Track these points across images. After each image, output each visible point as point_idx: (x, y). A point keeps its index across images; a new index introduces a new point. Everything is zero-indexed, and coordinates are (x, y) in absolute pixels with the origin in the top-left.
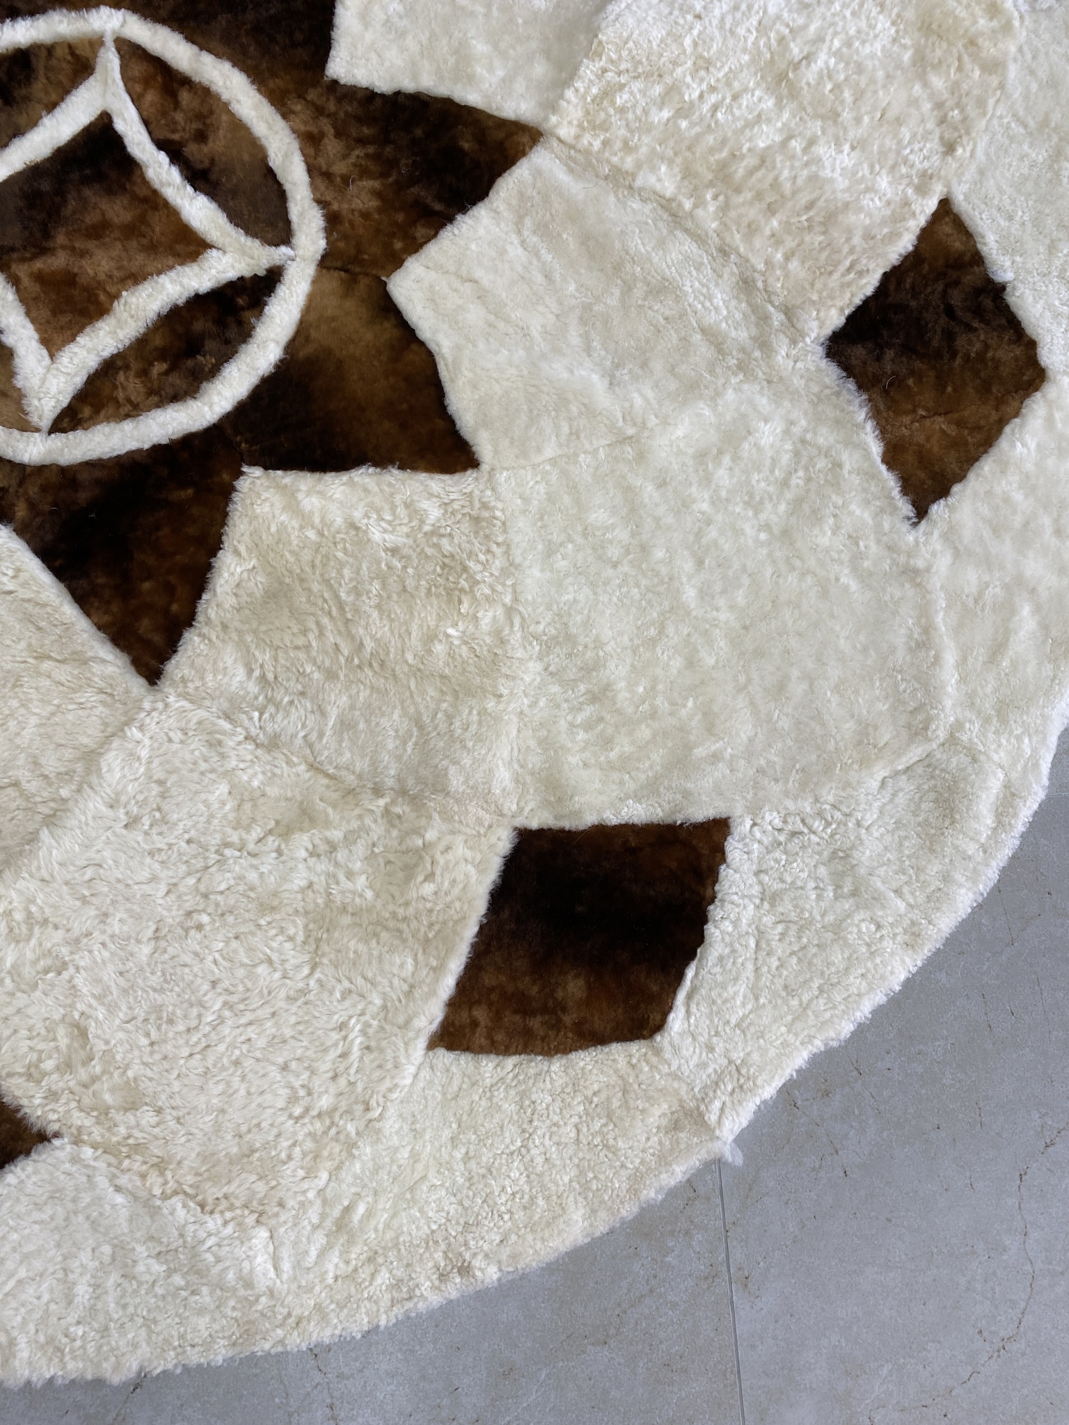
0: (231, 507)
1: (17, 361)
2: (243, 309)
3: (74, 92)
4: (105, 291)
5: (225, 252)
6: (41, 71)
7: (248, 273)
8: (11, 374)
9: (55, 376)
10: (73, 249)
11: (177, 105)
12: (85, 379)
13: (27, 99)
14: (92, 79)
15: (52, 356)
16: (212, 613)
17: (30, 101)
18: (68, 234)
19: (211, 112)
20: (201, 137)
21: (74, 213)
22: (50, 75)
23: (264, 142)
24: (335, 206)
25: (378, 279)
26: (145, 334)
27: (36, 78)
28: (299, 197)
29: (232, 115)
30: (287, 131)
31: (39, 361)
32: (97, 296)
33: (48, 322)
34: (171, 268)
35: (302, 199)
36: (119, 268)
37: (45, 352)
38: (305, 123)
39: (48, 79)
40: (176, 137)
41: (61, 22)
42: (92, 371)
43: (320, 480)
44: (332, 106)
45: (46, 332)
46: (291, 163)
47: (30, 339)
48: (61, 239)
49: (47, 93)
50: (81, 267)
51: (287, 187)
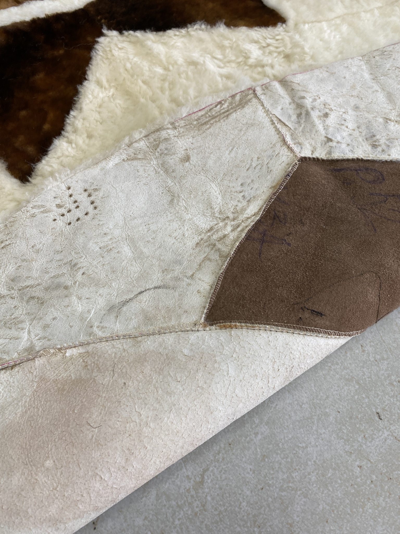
0: (93, 53)
16: (79, 124)
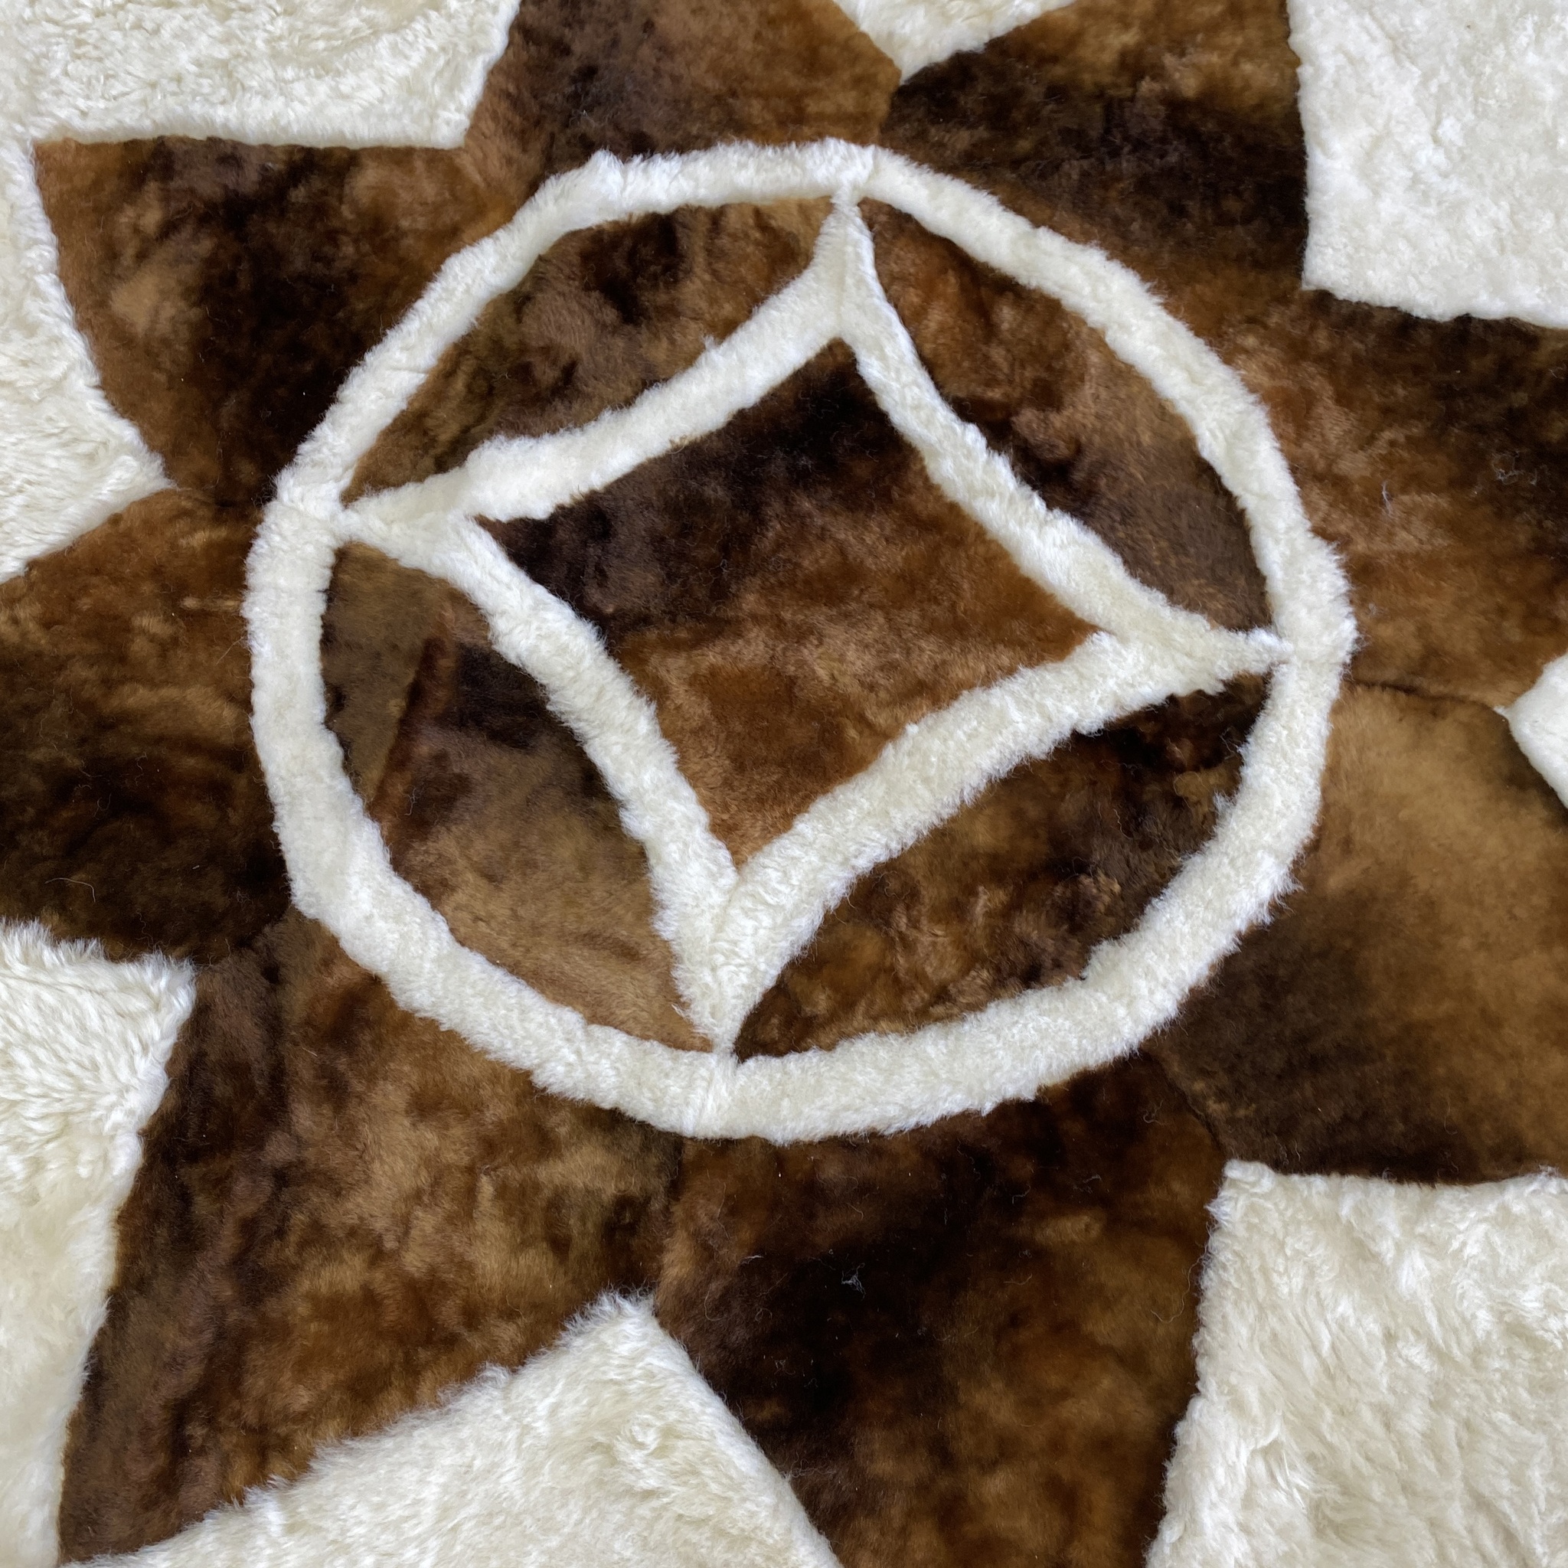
1: (659, 873)
2: (1181, 770)
3: (773, 300)
4: (862, 720)
5: (1124, 640)
6: (700, 259)
7: (1181, 690)
8: (647, 907)
9: (746, 912)
10: (780, 623)
11: (990, 330)
12: (818, 921)
13: (671, 312)
14: (808, 275)
15: (739, 862)
17: (677, 314)
18: (767, 590)
19: (1067, 346)
20: (1048, 396)
21: (779, 546)
22: (720, 266)
23: (1184, 408)
24: (1360, 546)
25: (1486, 708)
26: (953, 820)
27: (689, 272)
28: (1281, 525)
29: (1109, 355)
30: (1236, 389)
31: (713, 876)
32: (839, 729)
33: (727, 783)
34: (1010, 672)
35: (1289, 529)
36: (890, 667)
37: (724, 855)
38: (1272, 372)
39: (714, 273)
40: (995, 394)
41: (742, 166)
42: (833, 903)
43: (1425, 1208)
44: (1322, 340)
45: (726, 808)
46: (1253, 454)
47: (690, 823)
48: (750, 601)
49: (713, 301)
50: (801, 664)
51: (1248, 501)
